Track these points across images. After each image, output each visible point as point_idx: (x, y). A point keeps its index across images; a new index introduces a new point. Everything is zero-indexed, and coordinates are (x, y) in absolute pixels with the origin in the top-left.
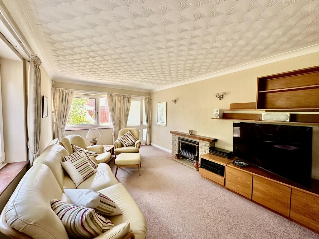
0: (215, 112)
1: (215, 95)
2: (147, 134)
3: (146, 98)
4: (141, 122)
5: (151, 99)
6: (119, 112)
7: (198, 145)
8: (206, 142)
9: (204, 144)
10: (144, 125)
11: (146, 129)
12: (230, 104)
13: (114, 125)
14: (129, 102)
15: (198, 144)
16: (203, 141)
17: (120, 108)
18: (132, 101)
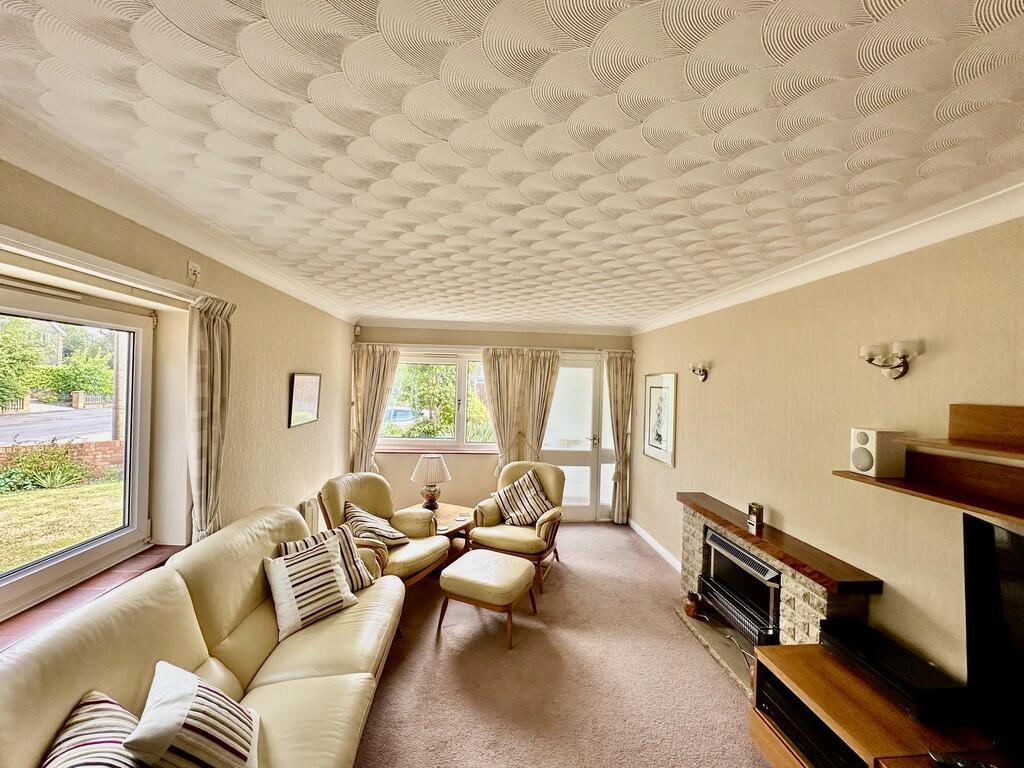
0: (854, 444)
1: (864, 352)
2: (616, 484)
3: (612, 355)
4: (596, 440)
5: (632, 360)
6: (516, 406)
7: (777, 586)
8: (810, 581)
9: (801, 590)
10: (606, 450)
11: (614, 465)
12: (951, 405)
13: (502, 444)
14: (551, 372)
15: (777, 579)
16: (798, 575)
17: (522, 393)
18: (561, 369)
